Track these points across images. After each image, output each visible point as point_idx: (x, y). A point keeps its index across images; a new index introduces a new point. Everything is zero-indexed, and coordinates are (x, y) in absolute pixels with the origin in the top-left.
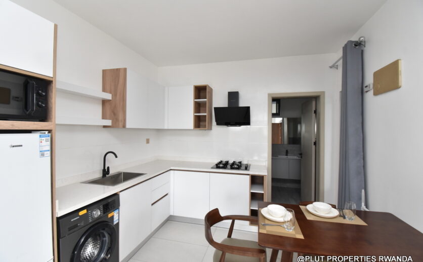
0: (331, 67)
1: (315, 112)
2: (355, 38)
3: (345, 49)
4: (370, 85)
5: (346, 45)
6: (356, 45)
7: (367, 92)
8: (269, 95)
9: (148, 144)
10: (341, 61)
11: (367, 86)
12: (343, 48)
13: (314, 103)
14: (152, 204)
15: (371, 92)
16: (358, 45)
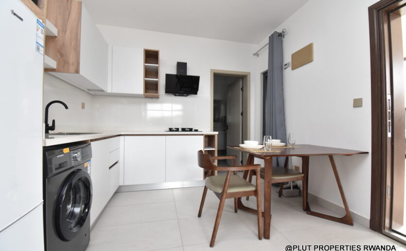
0: (254, 55)
1: (242, 89)
2: (279, 31)
3: (271, 38)
4: (288, 63)
5: (272, 35)
6: (279, 36)
7: (285, 69)
8: (211, 70)
9: (83, 110)
10: (268, 45)
11: (286, 65)
12: (270, 37)
13: (241, 82)
14: (110, 168)
15: (290, 68)
16: (281, 35)
